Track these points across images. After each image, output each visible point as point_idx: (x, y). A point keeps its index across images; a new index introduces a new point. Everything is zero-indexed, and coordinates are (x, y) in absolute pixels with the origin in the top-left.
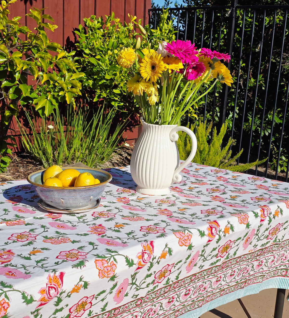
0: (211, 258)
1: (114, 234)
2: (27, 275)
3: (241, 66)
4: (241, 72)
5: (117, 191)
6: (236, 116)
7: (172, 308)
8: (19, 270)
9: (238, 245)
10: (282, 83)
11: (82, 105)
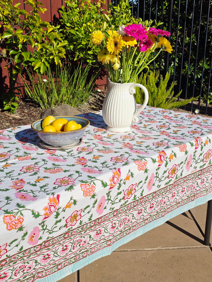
0: (165, 179)
1: (93, 164)
2: (35, 197)
3: (179, 29)
4: (179, 33)
5: (94, 130)
6: (176, 64)
7: (142, 217)
8: (29, 194)
9: (182, 167)
10: (209, 40)
11: (66, 63)
